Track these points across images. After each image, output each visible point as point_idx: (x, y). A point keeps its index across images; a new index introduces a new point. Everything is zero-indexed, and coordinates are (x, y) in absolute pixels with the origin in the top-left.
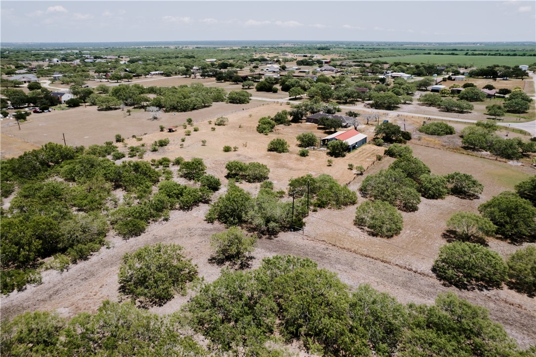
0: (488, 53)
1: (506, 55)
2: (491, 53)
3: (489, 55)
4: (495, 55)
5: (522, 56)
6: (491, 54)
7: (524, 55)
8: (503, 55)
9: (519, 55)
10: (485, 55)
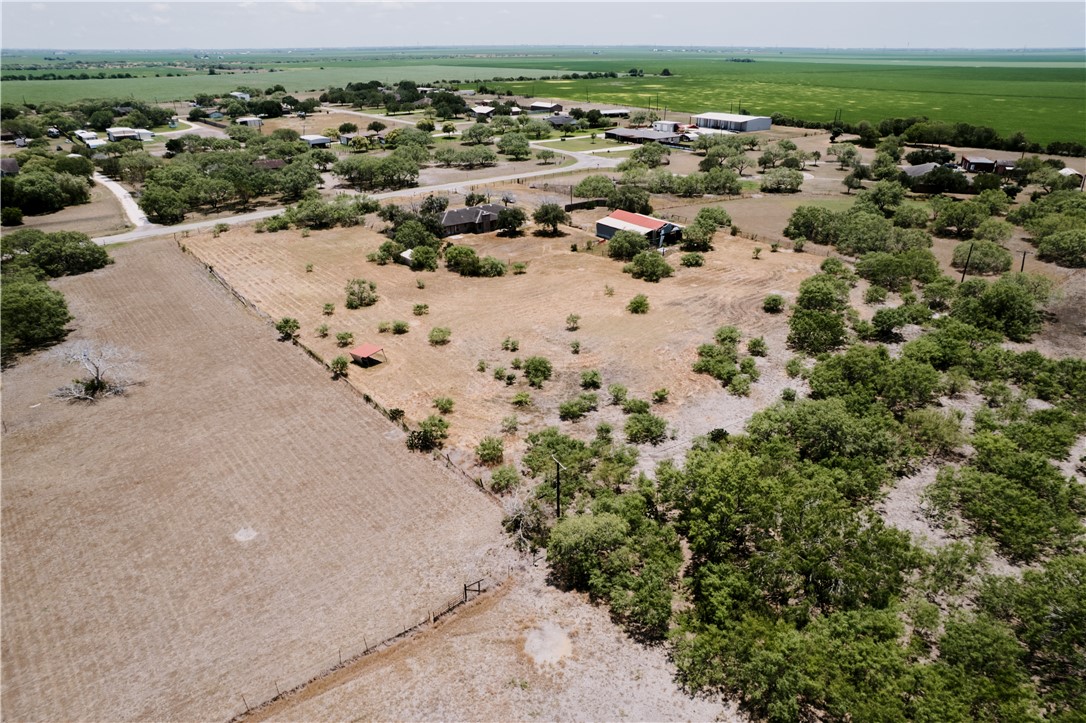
0: (26, 73)
1: (68, 78)
2: (35, 74)
3: (31, 78)
4: (44, 77)
5: (98, 78)
6: (35, 76)
7: (103, 78)
8: (60, 78)
9: (93, 77)
10: (22, 78)
